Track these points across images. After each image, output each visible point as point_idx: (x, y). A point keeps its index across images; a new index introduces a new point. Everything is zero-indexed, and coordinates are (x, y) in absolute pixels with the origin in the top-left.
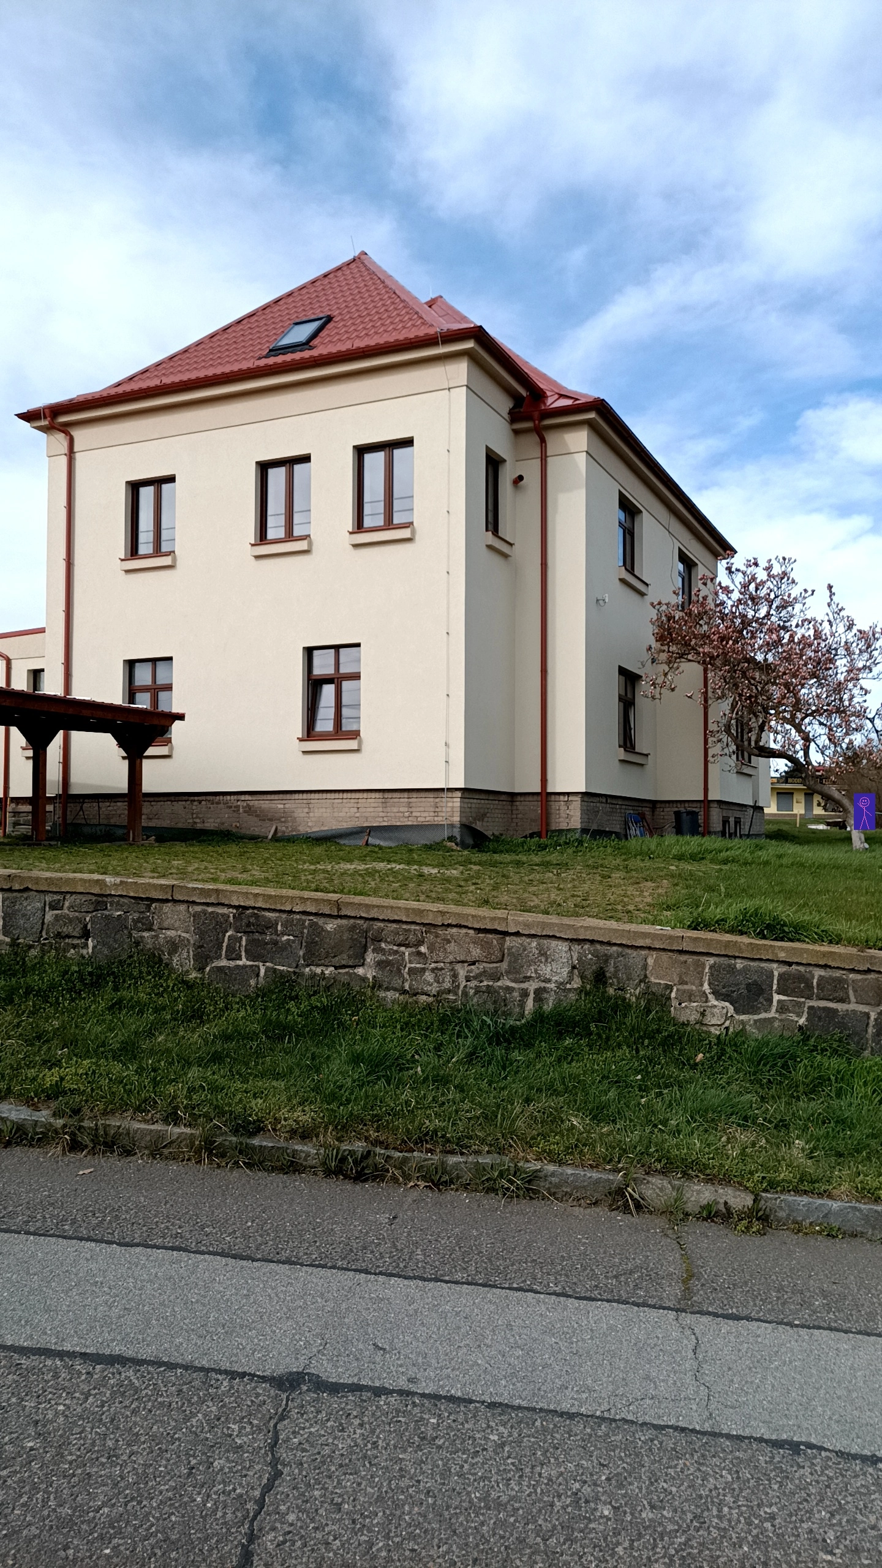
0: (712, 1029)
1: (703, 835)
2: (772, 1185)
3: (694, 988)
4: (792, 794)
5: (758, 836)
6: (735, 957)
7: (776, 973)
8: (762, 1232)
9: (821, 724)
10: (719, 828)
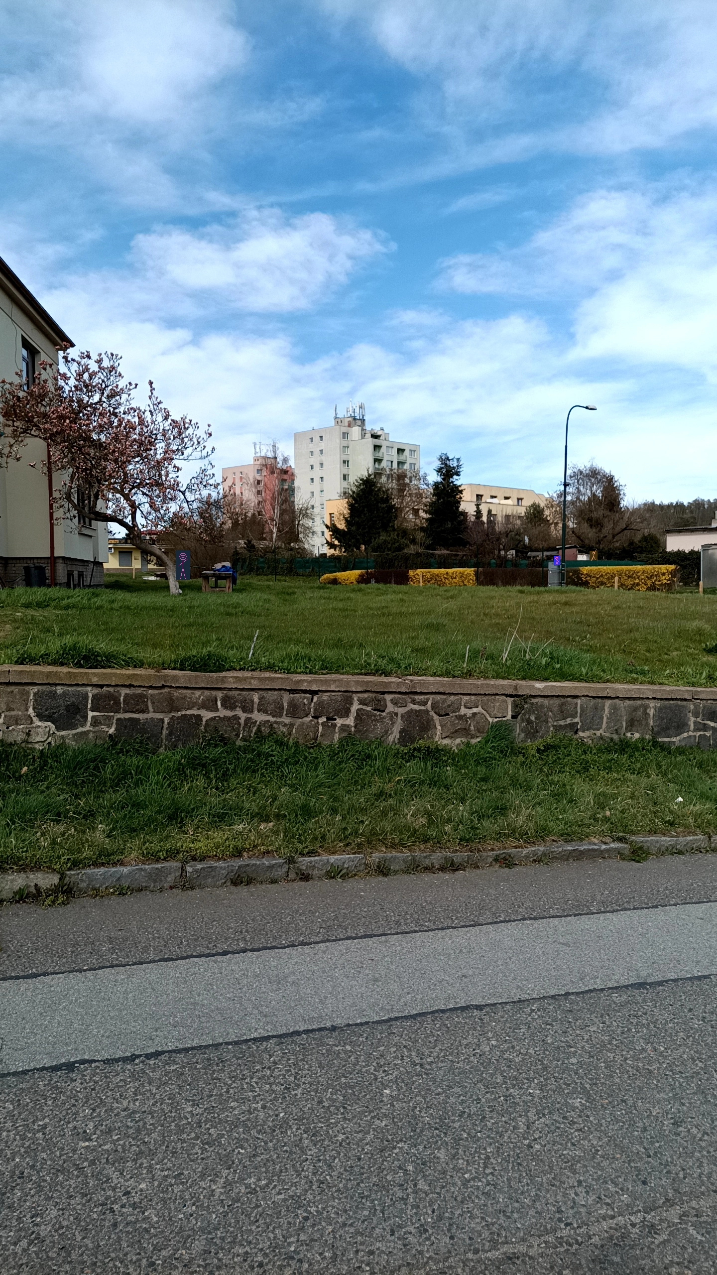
0: (37, 746)
1: (49, 586)
2: (76, 864)
3: (20, 713)
4: (131, 552)
5: (97, 586)
6: (56, 685)
7: (90, 695)
8: (66, 902)
9: (144, 494)
10: (65, 580)
